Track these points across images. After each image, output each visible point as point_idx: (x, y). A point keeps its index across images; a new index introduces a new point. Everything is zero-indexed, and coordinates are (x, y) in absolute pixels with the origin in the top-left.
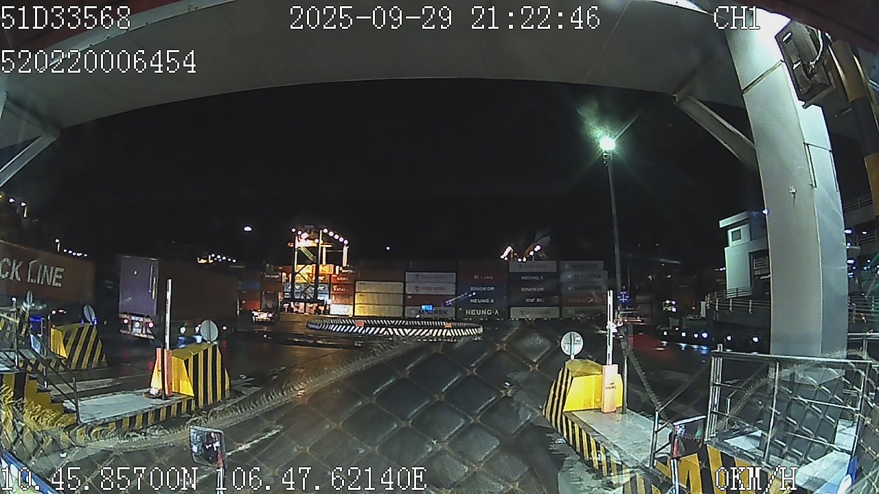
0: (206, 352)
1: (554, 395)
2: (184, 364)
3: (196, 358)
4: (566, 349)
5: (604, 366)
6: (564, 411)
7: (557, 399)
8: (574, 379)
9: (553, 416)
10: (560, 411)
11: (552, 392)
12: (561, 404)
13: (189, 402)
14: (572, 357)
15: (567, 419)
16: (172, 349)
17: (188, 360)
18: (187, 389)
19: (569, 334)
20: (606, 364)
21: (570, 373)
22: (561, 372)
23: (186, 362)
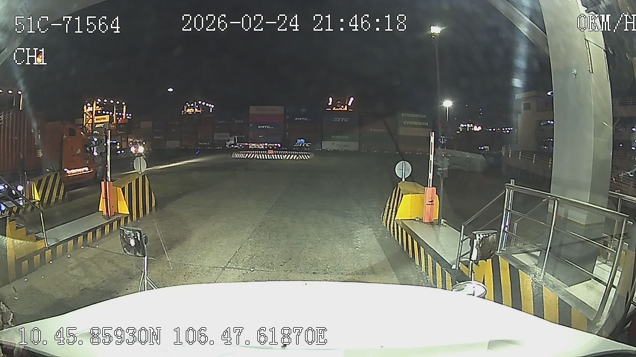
0: (137, 180)
1: (389, 206)
2: (121, 191)
3: (130, 185)
4: (399, 173)
5: (426, 188)
6: (396, 219)
7: (391, 209)
8: (404, 196)
9: (388, 221)
10: (393, 218)
11: (388, 205)
12: (394, 213)
13: (126, 219)
14: (403, 180)
15: (397, 225)
16: (113, 182)
17: (124, 187)
18: (124, 209)
19: (402, 162)
20: (427, 187)
21: (401, 191)
22: (395, 190)
23: (123, 190)
